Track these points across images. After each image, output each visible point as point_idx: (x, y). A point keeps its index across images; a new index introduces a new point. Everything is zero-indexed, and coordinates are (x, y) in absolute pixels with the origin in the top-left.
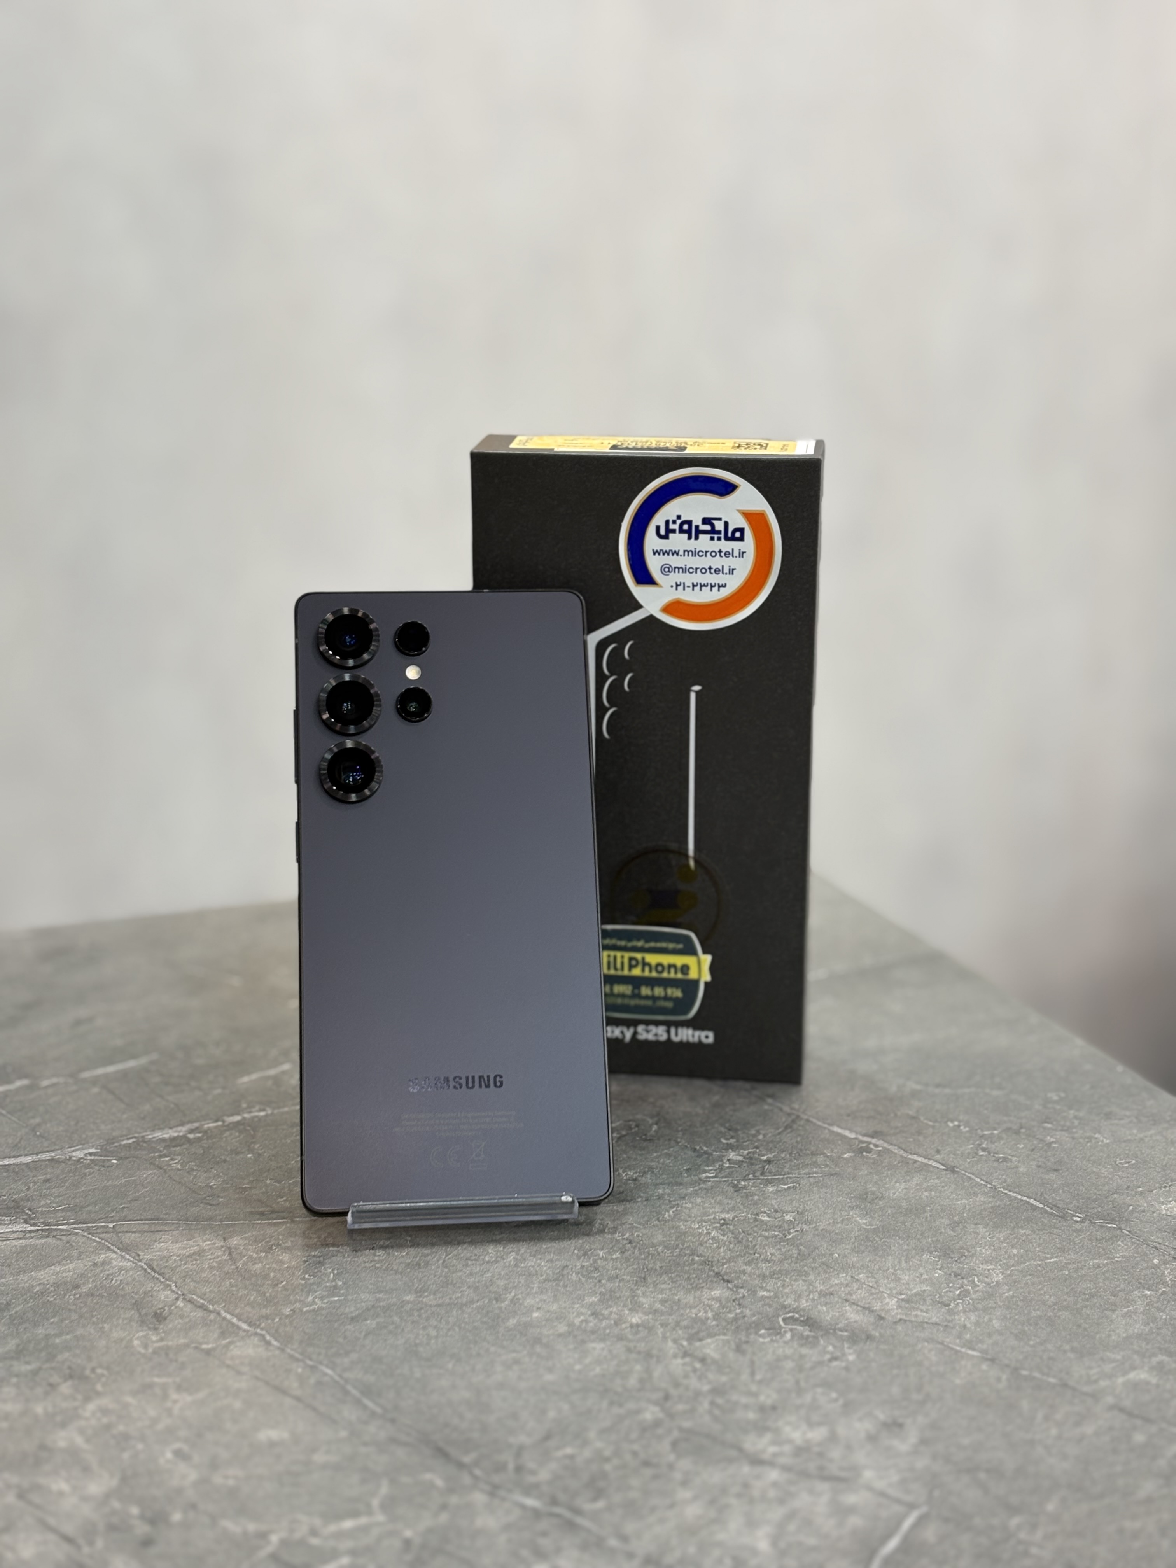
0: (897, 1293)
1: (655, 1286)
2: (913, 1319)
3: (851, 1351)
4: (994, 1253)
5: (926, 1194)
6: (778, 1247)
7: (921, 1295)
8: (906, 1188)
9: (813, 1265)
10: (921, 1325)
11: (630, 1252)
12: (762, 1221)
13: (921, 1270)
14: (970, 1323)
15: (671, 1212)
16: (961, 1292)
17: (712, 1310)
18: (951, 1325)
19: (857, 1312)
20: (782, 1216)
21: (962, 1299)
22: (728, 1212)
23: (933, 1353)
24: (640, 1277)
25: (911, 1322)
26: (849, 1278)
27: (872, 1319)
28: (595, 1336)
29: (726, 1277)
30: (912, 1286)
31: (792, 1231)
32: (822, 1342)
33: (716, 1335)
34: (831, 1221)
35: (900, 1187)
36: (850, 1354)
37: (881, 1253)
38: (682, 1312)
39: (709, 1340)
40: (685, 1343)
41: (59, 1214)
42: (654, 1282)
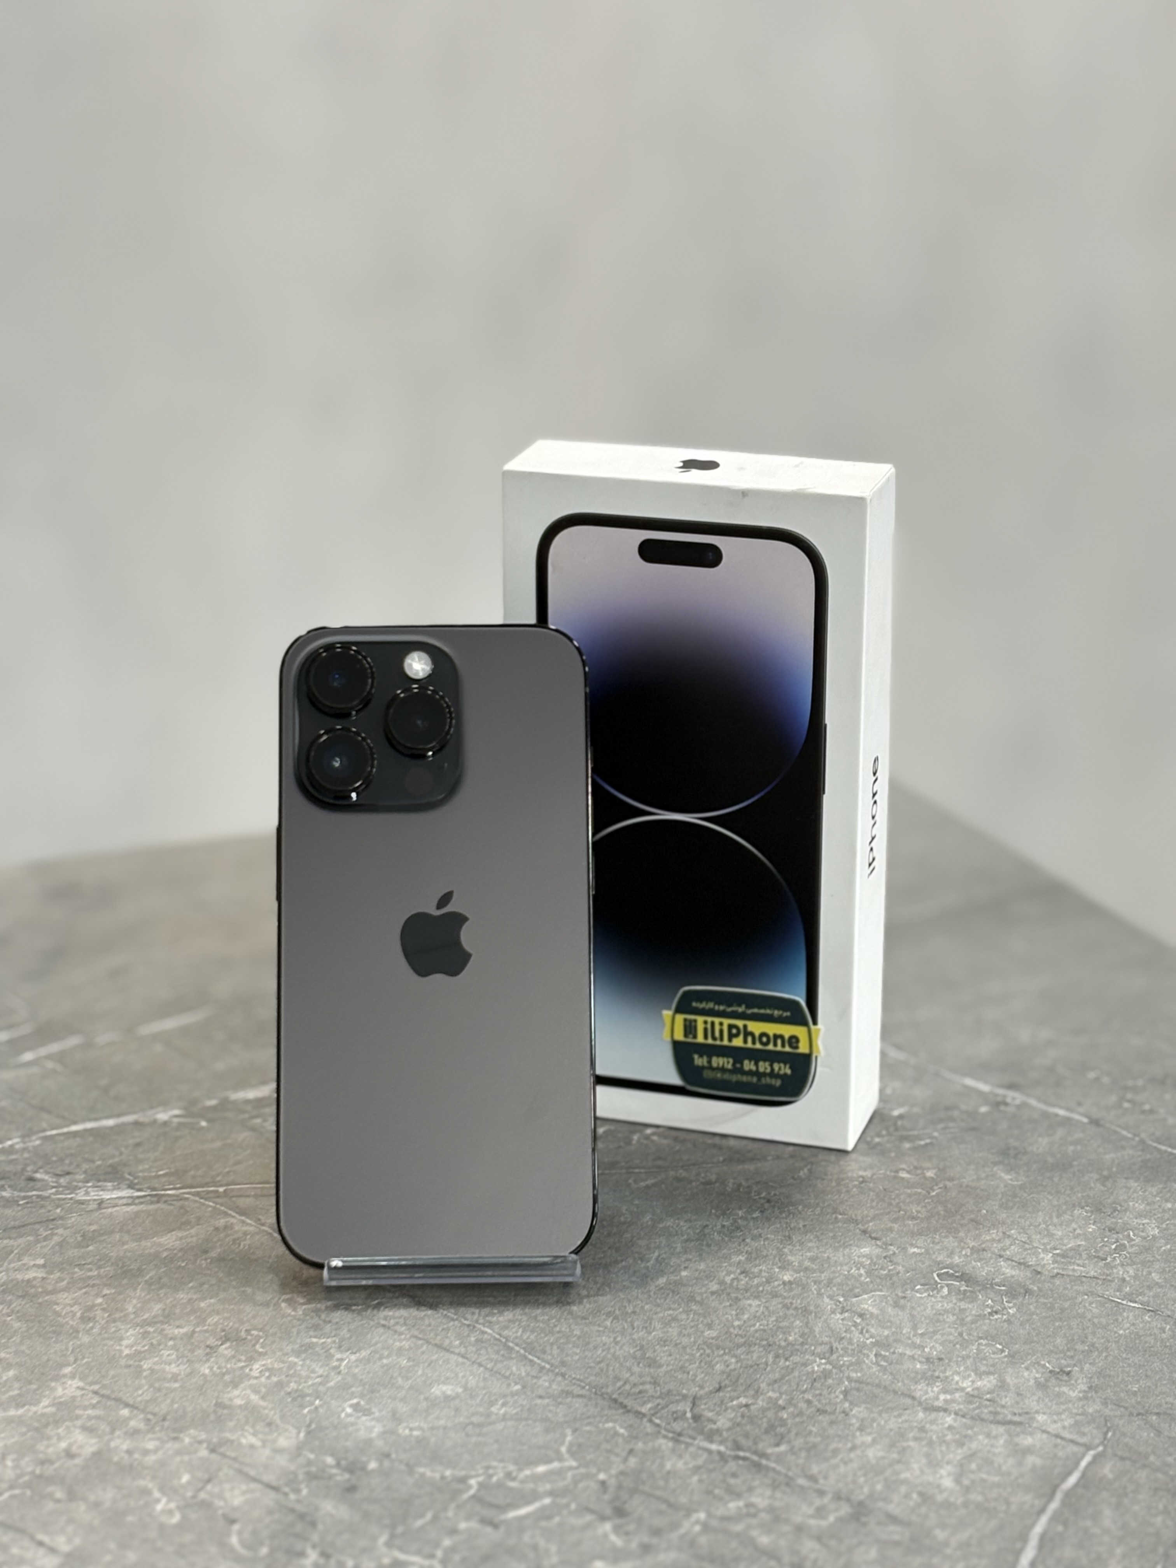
0: (1051, 1249)
1: (802, 1244)
2: (1071, 1273)
3: (1011, 1305)
4: (1147, 1207)
5: (1071, 1148)
6: (923, 1204)
7: (1076, 1249)
8: (1049, 1143)
9: (962, 1222)
10: (1079, 1279)
11: (769, 1211)
12: (903, 1178)
13: (1074, 1225)
14: (1129, 1276)
15: (806, 1170)
16: (1116, 1246)
17: (864, 1267)
18: (1109, 1278)
19: (1013, 1267)
20: (923, 1173)
21: (1118, 1253)
22: (865, 1170)
23: (1094, 1305)
24: (785, 1236)
25: (1068, 1276)
26: (1001, 1234)
27: (1029, 1274)
28: (748, 1294)
29: (873, 1235)
30: (1065, 1241)
31: (935, 1188)
32: (980, 1297)
33: (871, 1291)
34: (975, 1177)
35: (1044, 1141)
36: (1010, 1308)
37: (1030, 1209)
38: (833, 1269)
39: (866, 1296)
40: (841, 1299)
41: (164, 1179)
42: (799, 1241)
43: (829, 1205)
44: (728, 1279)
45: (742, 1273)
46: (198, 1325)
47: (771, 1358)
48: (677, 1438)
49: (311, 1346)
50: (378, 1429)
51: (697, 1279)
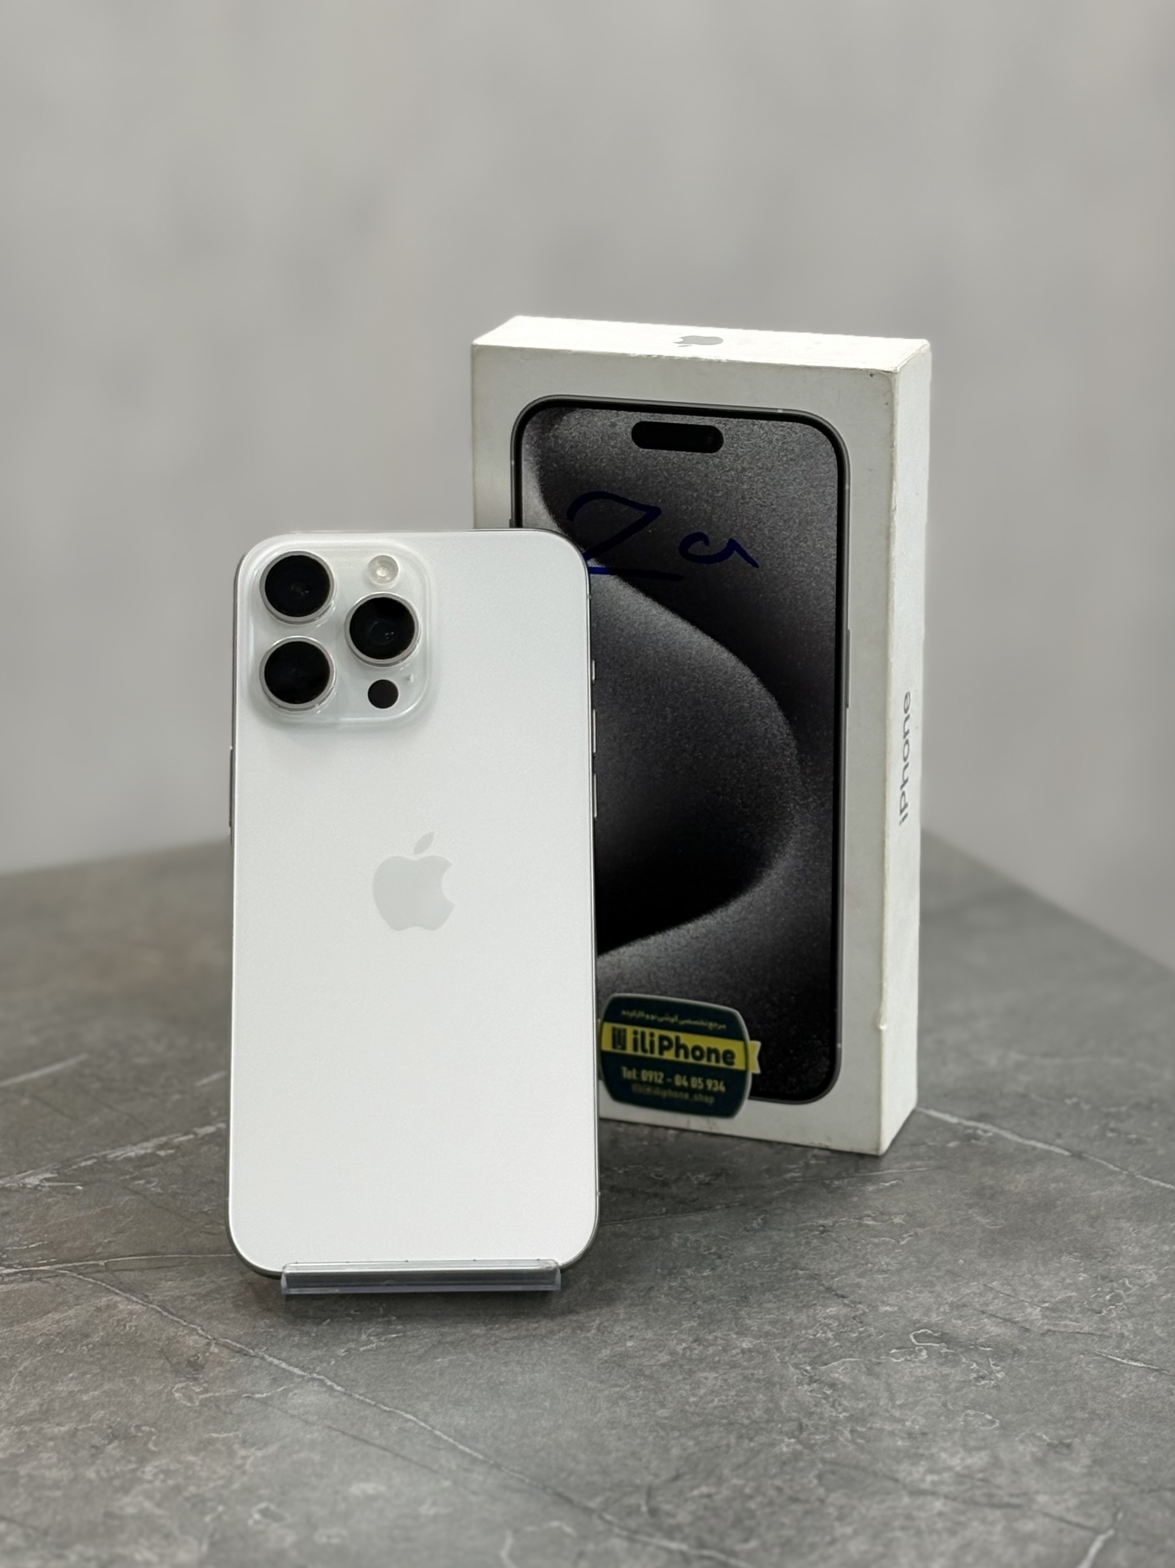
0: (1039, 1302)
1: (760, 1305)
2: (1062, 1329)
3: (999, 1368)
4: (1143, 1252)
5: (1053, 1186)
6: (893, 1255)
7: (1066, 1301)
8: (1029, 1180)
9: (937, 1274)
10: (1073, 1336)
11: (721, 1269)
12: (867, 1226)
13: (1062, 1274)
14: (1128, 1331)
15: (760, 1221)
16: (1112, 1297)
17: (832, 1330)
18: (1106, 1333)
19: (997, 1325)
20: (891, 1219)
21: (1113, 1305)
22: (826, 1218)
23: (1091, 1366)
24: (740, 1297)
25: (1061, 1332)
26: (982, 1287)
27: (1016, 1331)
28: (704, 1365)
29: (839, 1292)
30: (1055, 1292)
31: (905, 1236)
32: (964, 1360)
33: (841, 1358)
34: (948, 1222)
35: (1022, 1179)
36: (998, 1372)
37: (1012, 1257)
38: (797, 1333)
39: (835, 1363)
40: (808, 1368)
41: (35, 1253)
42: (758, 1301)
43: (788, 1259)
44: (679, 1349)
45: (695, 1341)
46: (81, 1421)
47: (732, 1439)
48: (632, 1536)
49: (211, 1442)
50: (290, 1538)
51: (644, 1349)
